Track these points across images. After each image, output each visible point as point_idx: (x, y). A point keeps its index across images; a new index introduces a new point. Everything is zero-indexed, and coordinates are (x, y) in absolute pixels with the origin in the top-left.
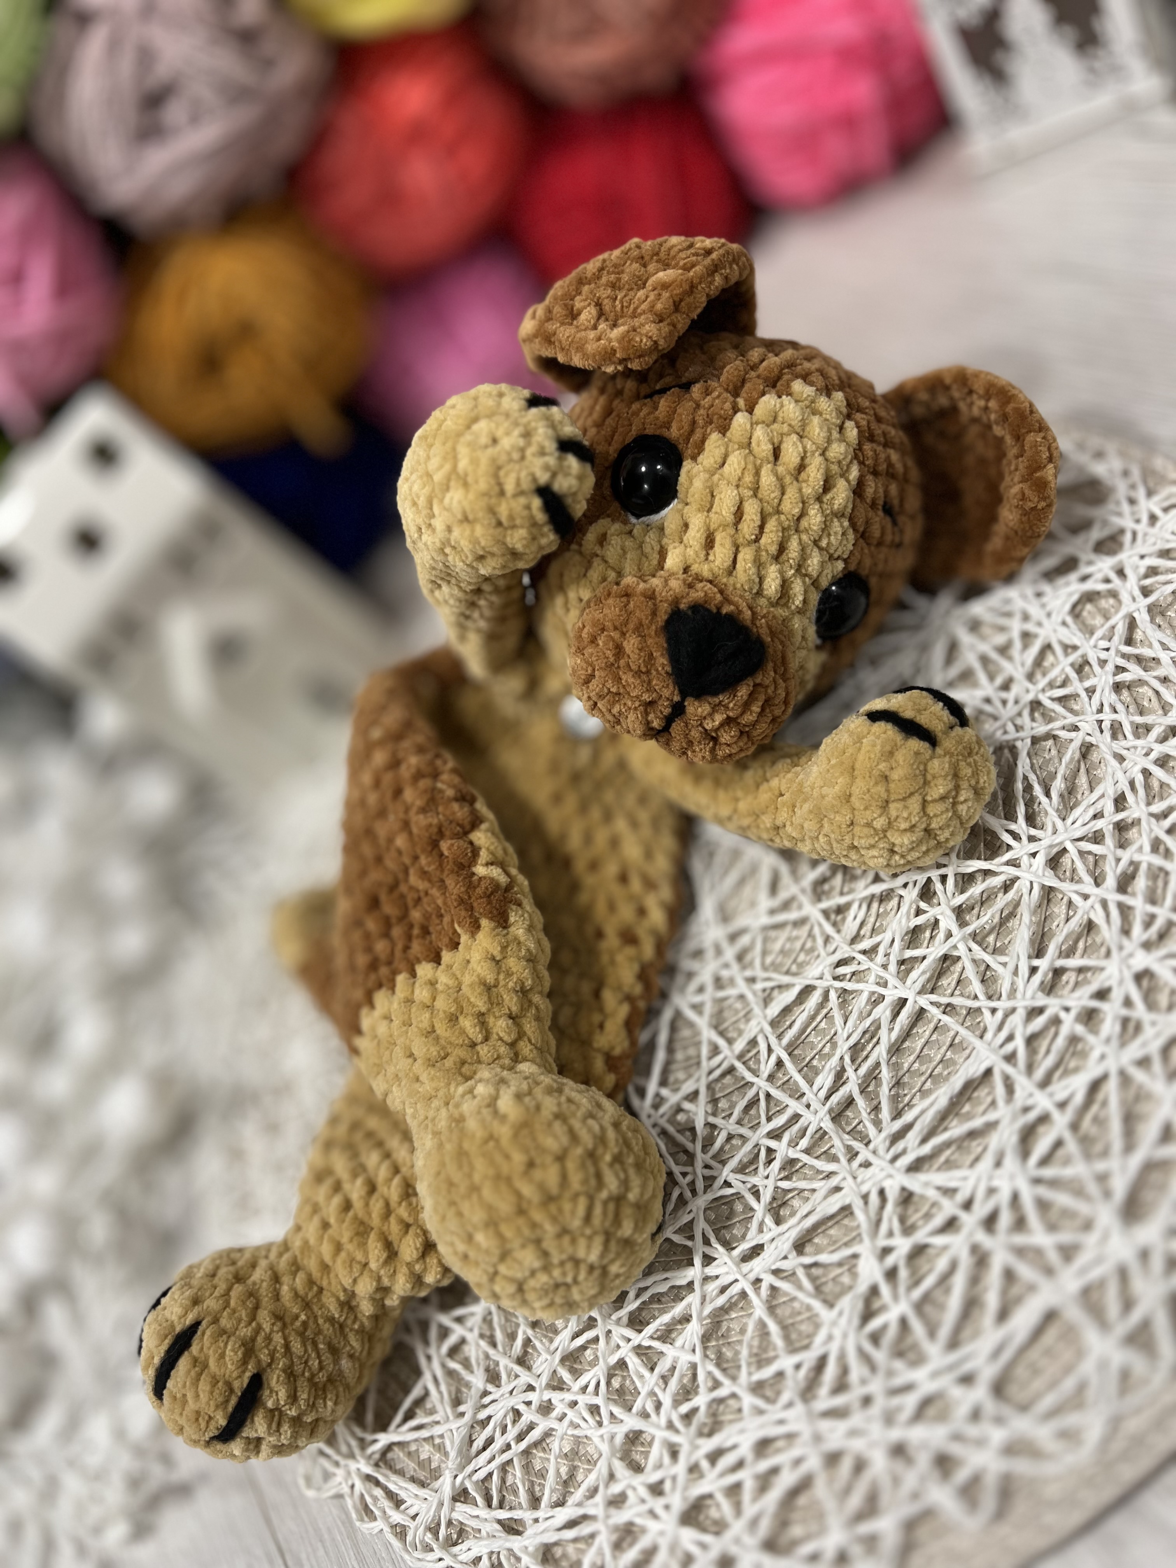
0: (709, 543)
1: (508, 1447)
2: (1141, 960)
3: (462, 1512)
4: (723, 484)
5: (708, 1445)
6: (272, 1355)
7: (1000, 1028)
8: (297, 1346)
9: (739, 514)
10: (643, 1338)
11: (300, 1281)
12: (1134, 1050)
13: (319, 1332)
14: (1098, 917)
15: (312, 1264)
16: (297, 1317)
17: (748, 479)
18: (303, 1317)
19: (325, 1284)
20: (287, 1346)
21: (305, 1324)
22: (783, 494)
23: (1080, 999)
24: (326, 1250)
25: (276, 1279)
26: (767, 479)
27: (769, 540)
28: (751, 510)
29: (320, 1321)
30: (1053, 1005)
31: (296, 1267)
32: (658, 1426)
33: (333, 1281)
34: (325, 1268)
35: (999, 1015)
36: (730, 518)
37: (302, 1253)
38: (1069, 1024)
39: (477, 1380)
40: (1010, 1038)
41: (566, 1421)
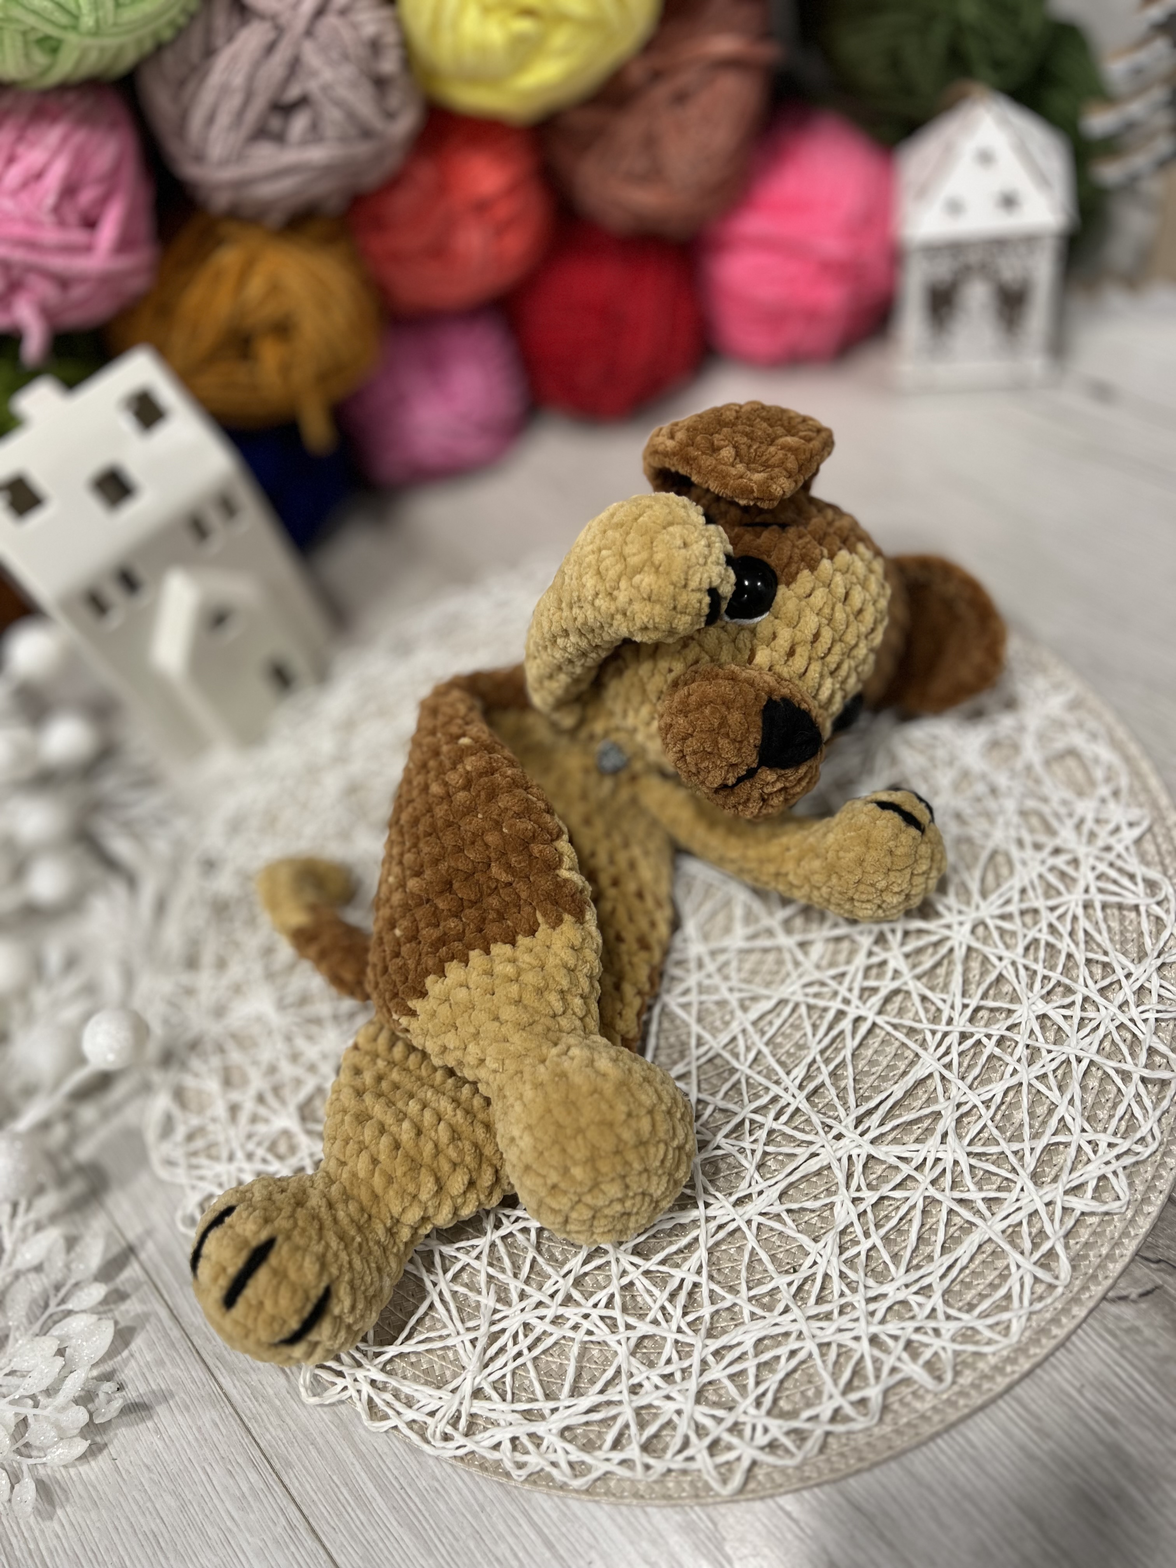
0: (791, 653)
1: (519, 1354)
2: (1041, 1007)
3: (479, 1407)
4: (808, 611)
5: (714, 1344)
6: (340, 1268)
7: (939, 1045)
8: (357, 1263)
9: (816, 636)
10: (651, 1265)
11: (352, 1207)
12: (1036, 1070)
13: (370, 1253)
14: (1010, 974)
15: (364, 1195)
16: (353, 1239)
17: (827, 611)
18: (358, 1239)
19: (374, 1211)
20: (350, 1263)
21: (360, 1245)
22: (847, 627)
23: (998, 1030)
24: (378, 1181)
25: (330, 1206)
26: (840, 615)
27: (833, 659)
28: (827, 635)
29: (371, 1244)
30: (979, 1031)
31: (347, 1197)
32: (670, 1330)
33: (384, 1210)
34: (375, 1197)
35: (939, 1036)
36: (810, 638)
37: (352, 1184)
38: (990, 1047)
39: (488, 1301)
40: (947, 1053)
41: (582, 1331)
